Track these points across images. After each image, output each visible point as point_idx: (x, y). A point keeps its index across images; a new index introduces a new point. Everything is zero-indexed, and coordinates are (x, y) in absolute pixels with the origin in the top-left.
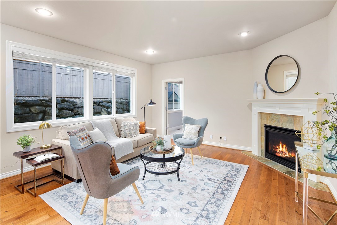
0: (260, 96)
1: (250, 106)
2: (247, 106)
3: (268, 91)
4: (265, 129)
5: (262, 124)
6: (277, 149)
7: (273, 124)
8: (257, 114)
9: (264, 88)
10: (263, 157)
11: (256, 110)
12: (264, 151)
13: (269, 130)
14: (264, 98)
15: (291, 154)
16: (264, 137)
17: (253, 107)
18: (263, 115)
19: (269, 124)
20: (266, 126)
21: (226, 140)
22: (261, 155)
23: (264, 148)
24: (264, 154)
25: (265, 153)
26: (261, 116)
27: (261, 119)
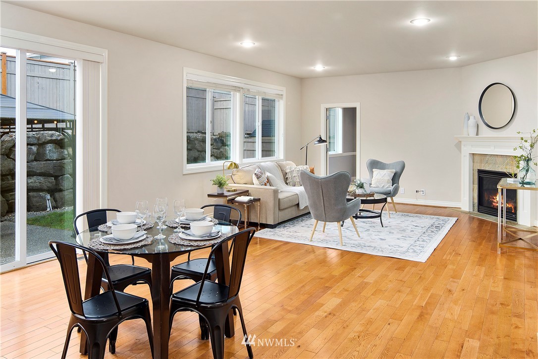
0: (472, 131)
1: (458, 146)
2: (455, 145)
3: (483, 127)
4: (479, 175)
5: (475, 168)
6: (494, 199)
7: (487, 168)
8: (468, 156)
9: (476, 122)
10: (476, 211)
11: (468, 149)
12: (476, 205)
13: (483, 175)
14: (477, 134)
15: (509, 204)
16: (476, 186)
17: (462, 147)
18: (476, 157)
19: (483, 168)
20: (480, 171)
21: (424, 194)
22: (473, 211)
23: (476, 201)
24: (476, 208)
25: (478, 207)
26: (473, 158)
27: (473, 162)
